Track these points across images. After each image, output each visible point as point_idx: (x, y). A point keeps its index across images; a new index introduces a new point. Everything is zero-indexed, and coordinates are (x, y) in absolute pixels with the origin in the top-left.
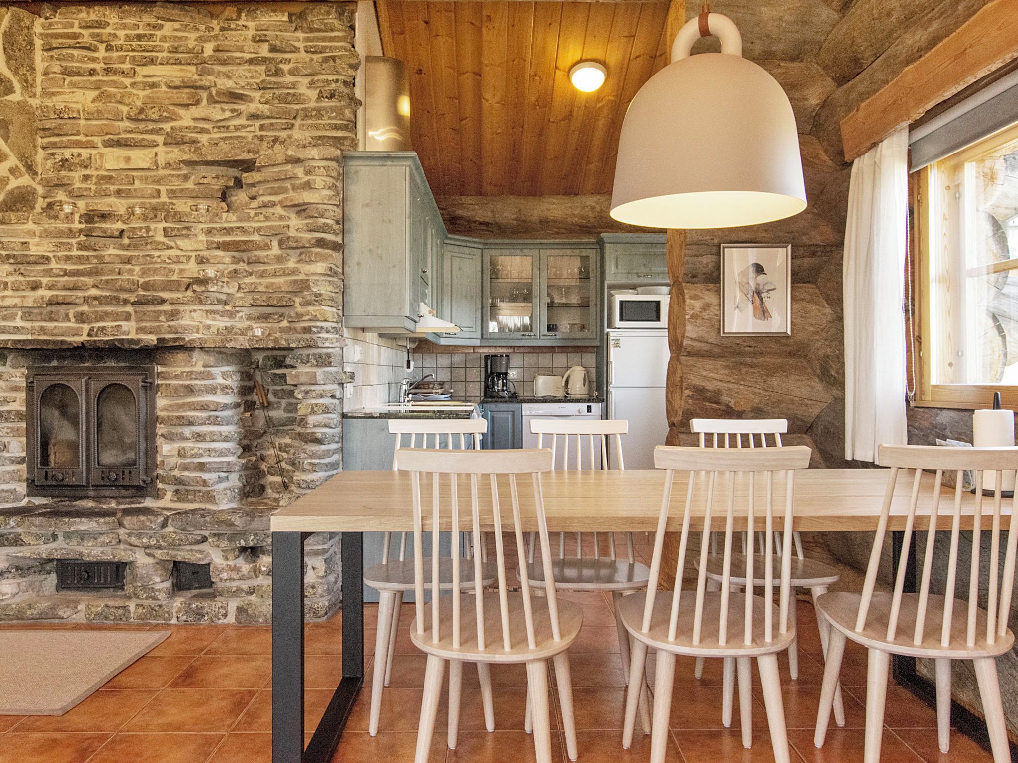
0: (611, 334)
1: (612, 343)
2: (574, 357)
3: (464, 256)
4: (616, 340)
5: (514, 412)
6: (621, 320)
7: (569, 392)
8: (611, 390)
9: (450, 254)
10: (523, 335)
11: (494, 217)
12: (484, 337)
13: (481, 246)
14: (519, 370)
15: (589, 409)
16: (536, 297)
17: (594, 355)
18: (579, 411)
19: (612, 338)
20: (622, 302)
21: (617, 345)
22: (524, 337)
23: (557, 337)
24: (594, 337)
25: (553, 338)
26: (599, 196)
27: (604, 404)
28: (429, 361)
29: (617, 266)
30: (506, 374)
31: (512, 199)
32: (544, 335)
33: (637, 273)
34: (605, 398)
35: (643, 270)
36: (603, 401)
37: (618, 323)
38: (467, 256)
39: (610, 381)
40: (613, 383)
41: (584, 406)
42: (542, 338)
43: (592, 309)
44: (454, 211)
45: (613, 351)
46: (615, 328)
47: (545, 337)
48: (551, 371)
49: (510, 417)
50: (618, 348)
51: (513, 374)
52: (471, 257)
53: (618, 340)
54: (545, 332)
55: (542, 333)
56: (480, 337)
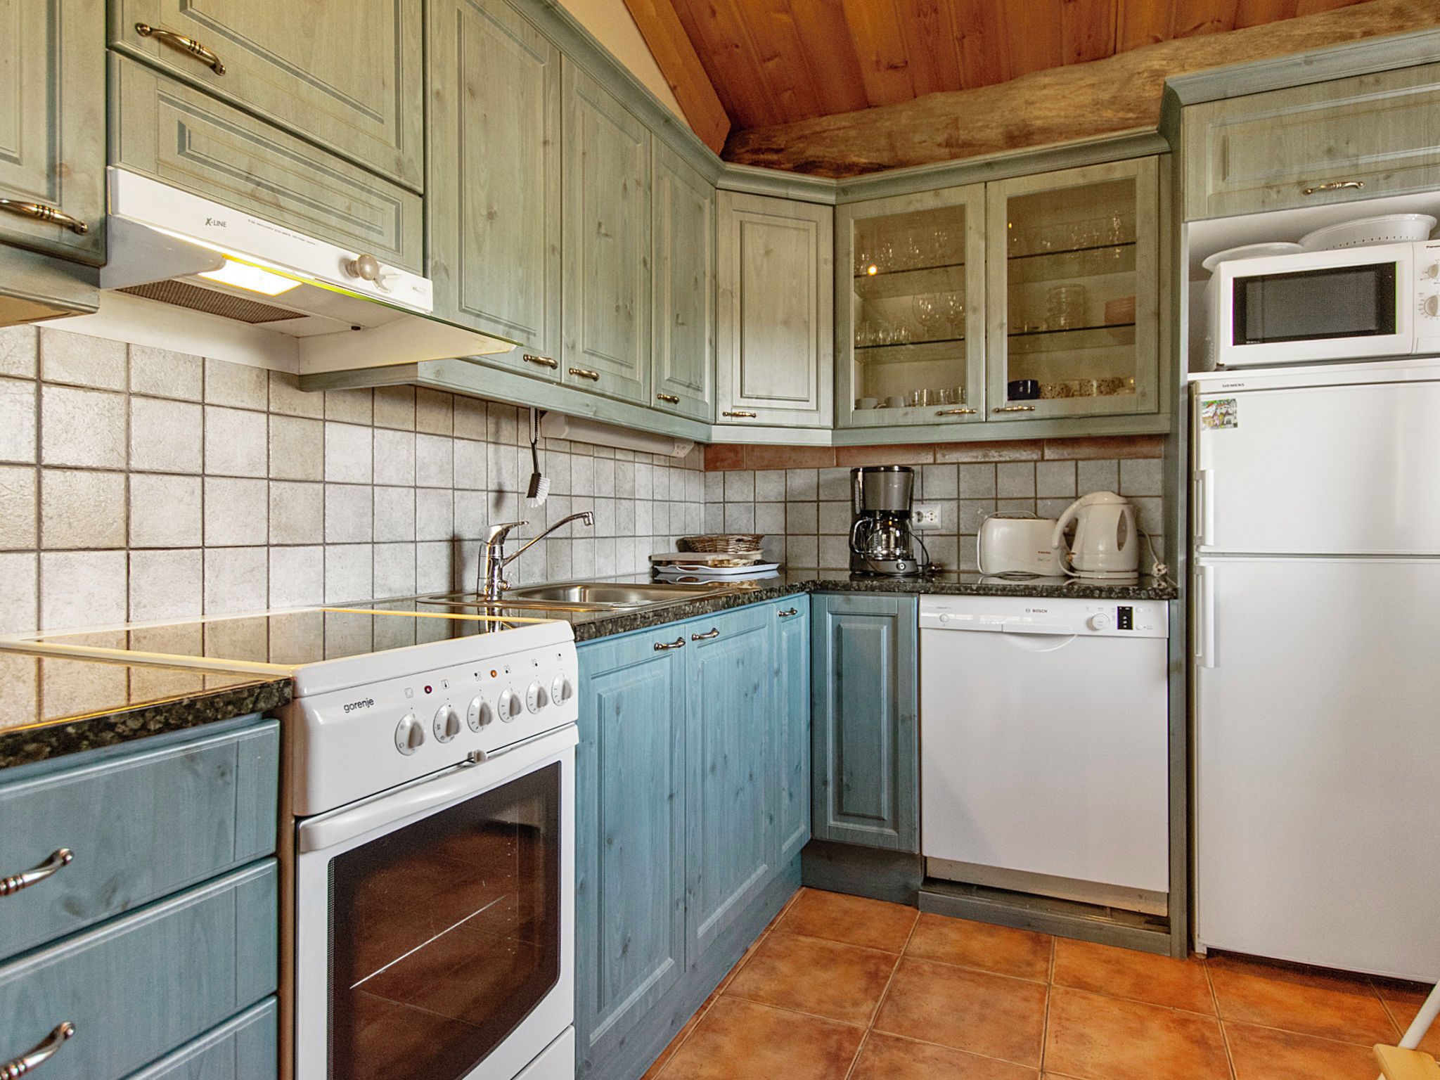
0: (1203, 388)
1: (1204, 414)
2: (1097, 468)
3: (780, 221)
4: (1220, 404)
5: (894, 618)
6: (1241, 337)
7: (1075, 564)
8: (1202, 561)
9: (737, 217)
10: (941, 414)
11: (892, 148)
12: (841, 424)
13: (831, 199)
14: (947, 505)
15: (1125, 619)
16: (975, 310)
17: (1156, 464)
18: (1089, 624)
19: (1203, 399)
20: (1241, 285)
21: (1225, 419)
22: (943, 419)
23: (1036, 414)
24: (1151, 406)
25: (1024, 415)
26: (1177, 43)
27: (1179, 604)
28: (739, 487)
29: (1225, 174)
30: (905, 515)
31: (940, 102)
32: (998, 411)
33: (1300, 183)
34: (1181, 584)
35: (1325, 168)
36: (1172, 595)
37: (1226, 348)
38: (791, 223)
39: (1197, 533)
40: (1210, 538)
41: (1107, 610)
42: (993, 417)
43: (1145, 331)
44: (802, 152)
45: (1208, 439)
46: (1220, 367)
47: (1002, 417)
48: (1030, 508)
49: (885, 631)
50: (1229, 430)
51: (930, 516)
52: (801, 224)
53: (1228, 402)
54: (1003, 400)
55: (993, 406)
56: (830, 424)
